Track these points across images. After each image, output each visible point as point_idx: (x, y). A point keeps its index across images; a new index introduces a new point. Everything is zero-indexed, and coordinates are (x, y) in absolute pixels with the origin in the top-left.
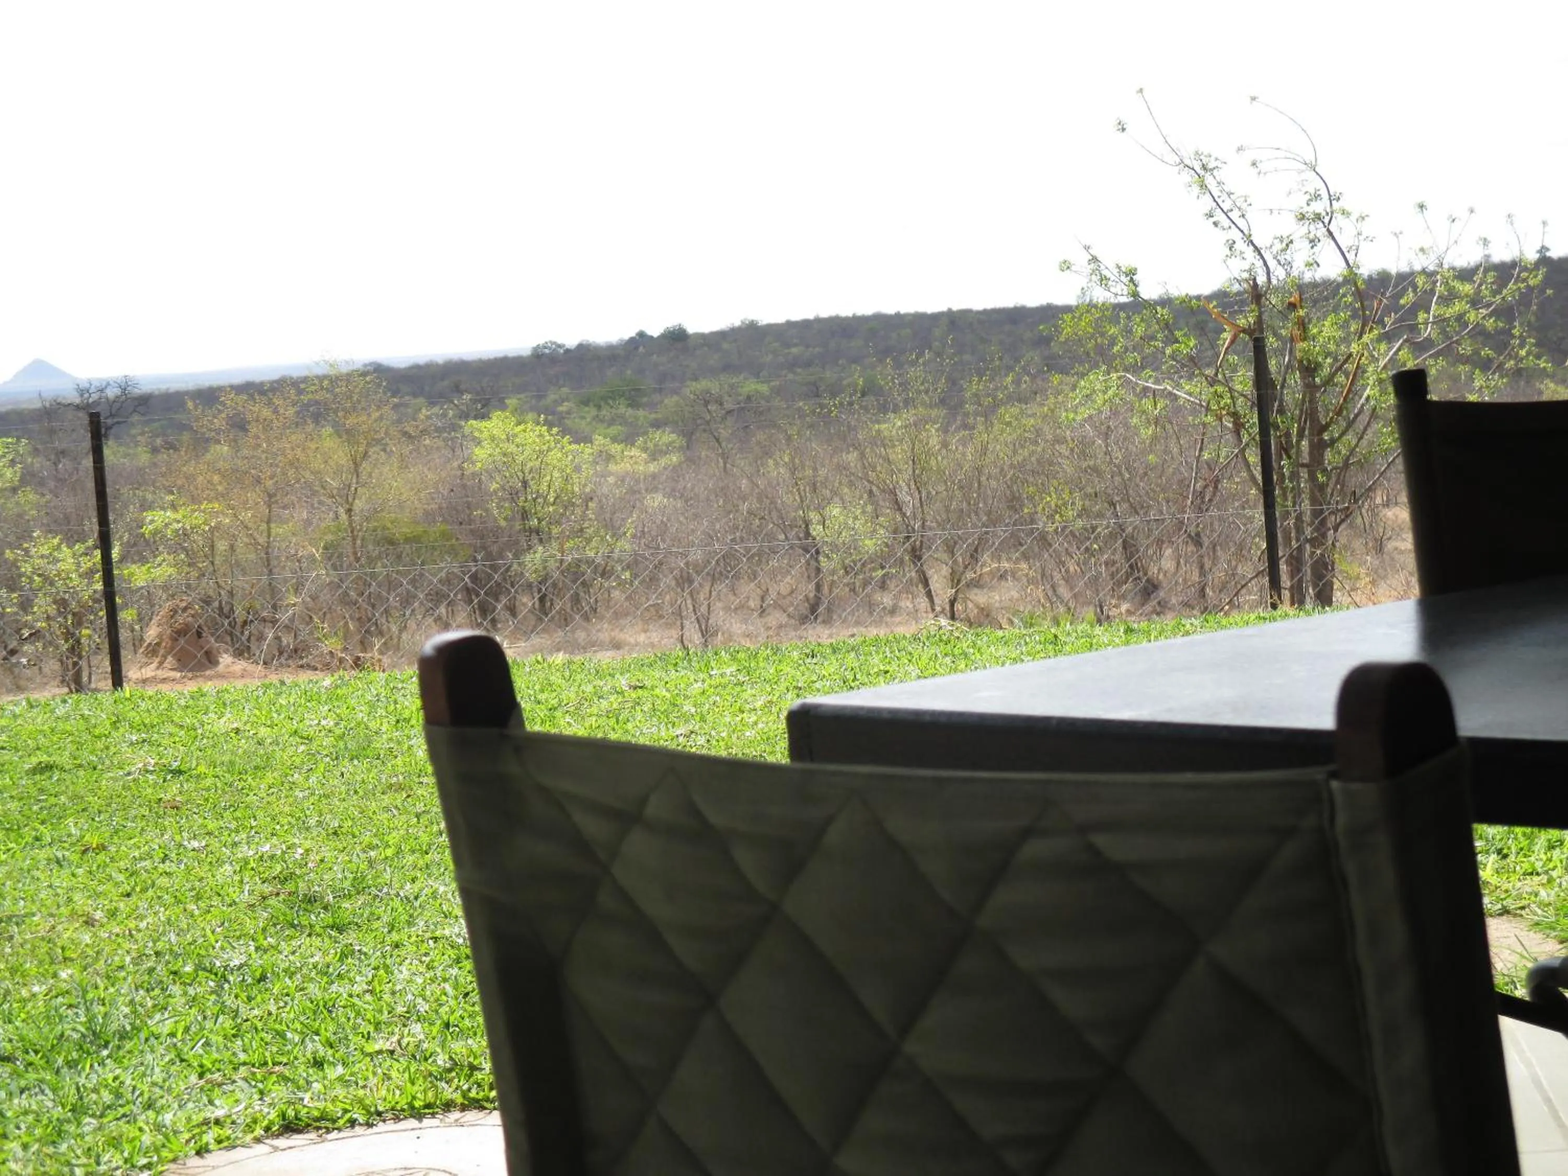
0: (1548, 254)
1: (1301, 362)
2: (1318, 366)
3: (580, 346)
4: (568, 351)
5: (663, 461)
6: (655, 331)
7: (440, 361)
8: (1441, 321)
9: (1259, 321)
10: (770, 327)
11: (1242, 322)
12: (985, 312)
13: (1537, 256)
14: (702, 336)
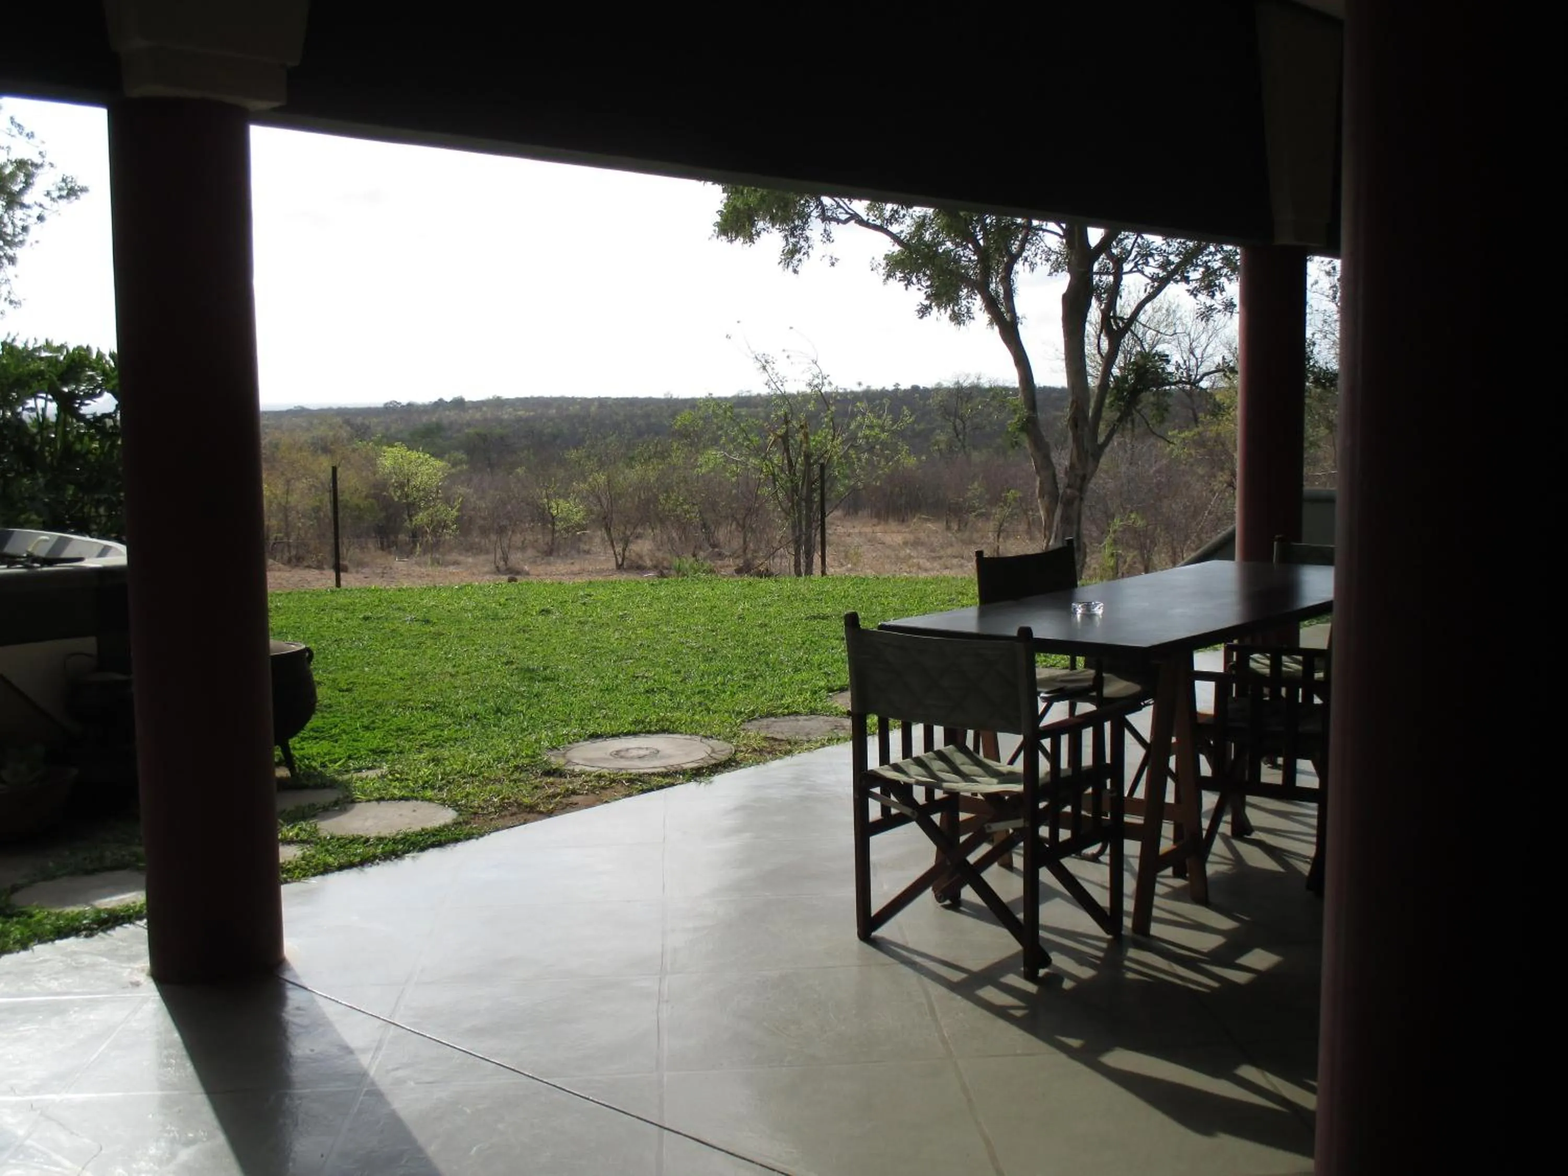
0: (899, 387)
1: (805, 452)
2: (812, 454)
3: (409, 405)
4: (403, 406)
5: (459, 468)
6: (448, 399)
7: (335, 407)
8: (866, 437)
9: (787, 432)
10: (508, 400)
11: (779, 432)
12: (617, 399)
13: (894, 388)
14: (473, 403)
